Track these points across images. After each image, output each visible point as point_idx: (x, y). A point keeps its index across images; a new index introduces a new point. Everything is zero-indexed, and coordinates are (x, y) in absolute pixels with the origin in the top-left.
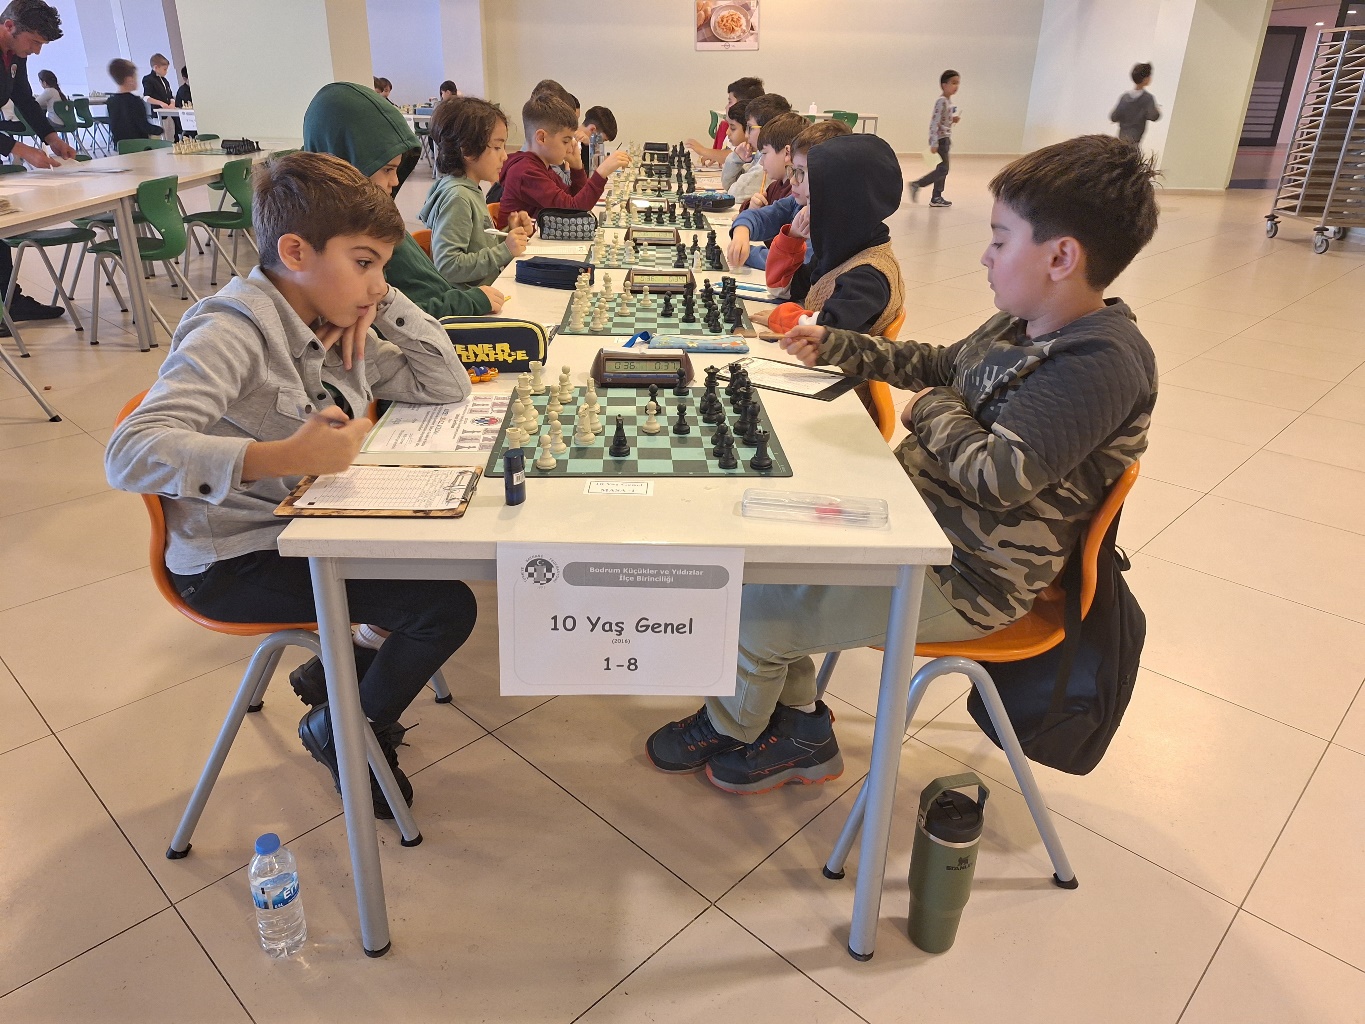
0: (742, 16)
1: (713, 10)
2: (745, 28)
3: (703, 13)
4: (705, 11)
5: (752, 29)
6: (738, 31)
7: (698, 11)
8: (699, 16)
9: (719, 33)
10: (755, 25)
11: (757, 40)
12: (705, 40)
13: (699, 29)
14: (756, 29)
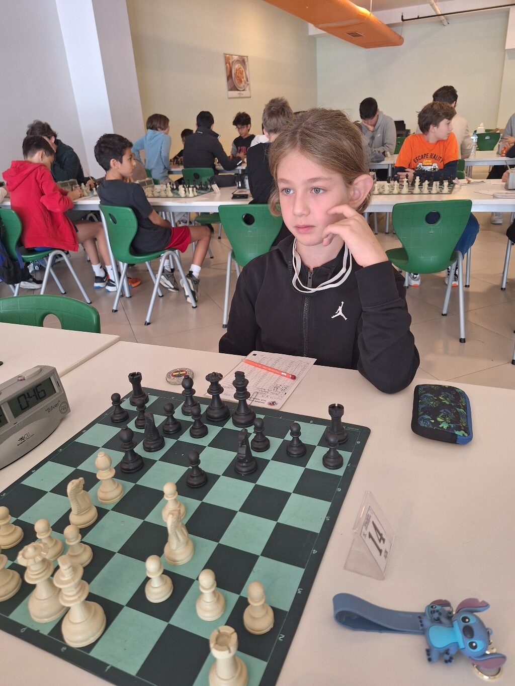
0: (243, 69)
1: (232, 62)
2: (245, 79)
3: (228, 65)
4: (229, 64)
5: (247, 81)
6: (243, 83)
7: (226, 63)
8: (227, 68)
9: (236, 82)
10: (248, 77)
11: (250, 90)
12: (231, 90)
13: (228, 79)
14: (249, 80)
